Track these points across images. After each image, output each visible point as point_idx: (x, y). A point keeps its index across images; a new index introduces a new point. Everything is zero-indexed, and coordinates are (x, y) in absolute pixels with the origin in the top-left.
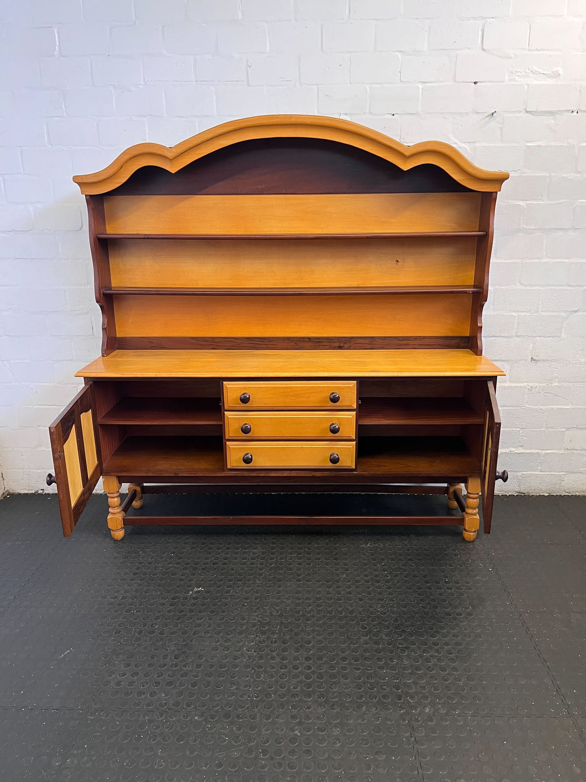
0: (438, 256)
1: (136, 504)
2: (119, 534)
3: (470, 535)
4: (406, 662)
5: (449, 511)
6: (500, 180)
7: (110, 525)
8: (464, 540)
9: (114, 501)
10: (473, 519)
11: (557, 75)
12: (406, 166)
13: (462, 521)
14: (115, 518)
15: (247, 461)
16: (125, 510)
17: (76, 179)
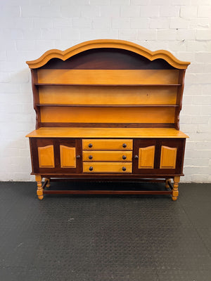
0: (163, 93)
1: (48, 186)
2: (41, 197)
3: (175, 198)
4: (154, 248)
5: (166, 189)
6: (187, 65)
7: (38, 194)
8: (172, 200)
9: (40, 185)
10: (176, 192)
11: (207, 27)
12: (152, 59)
13: (172, 193)
14: (40, 191)
15: (91, 170)
16: (44, 188)
17: (27, 62)
